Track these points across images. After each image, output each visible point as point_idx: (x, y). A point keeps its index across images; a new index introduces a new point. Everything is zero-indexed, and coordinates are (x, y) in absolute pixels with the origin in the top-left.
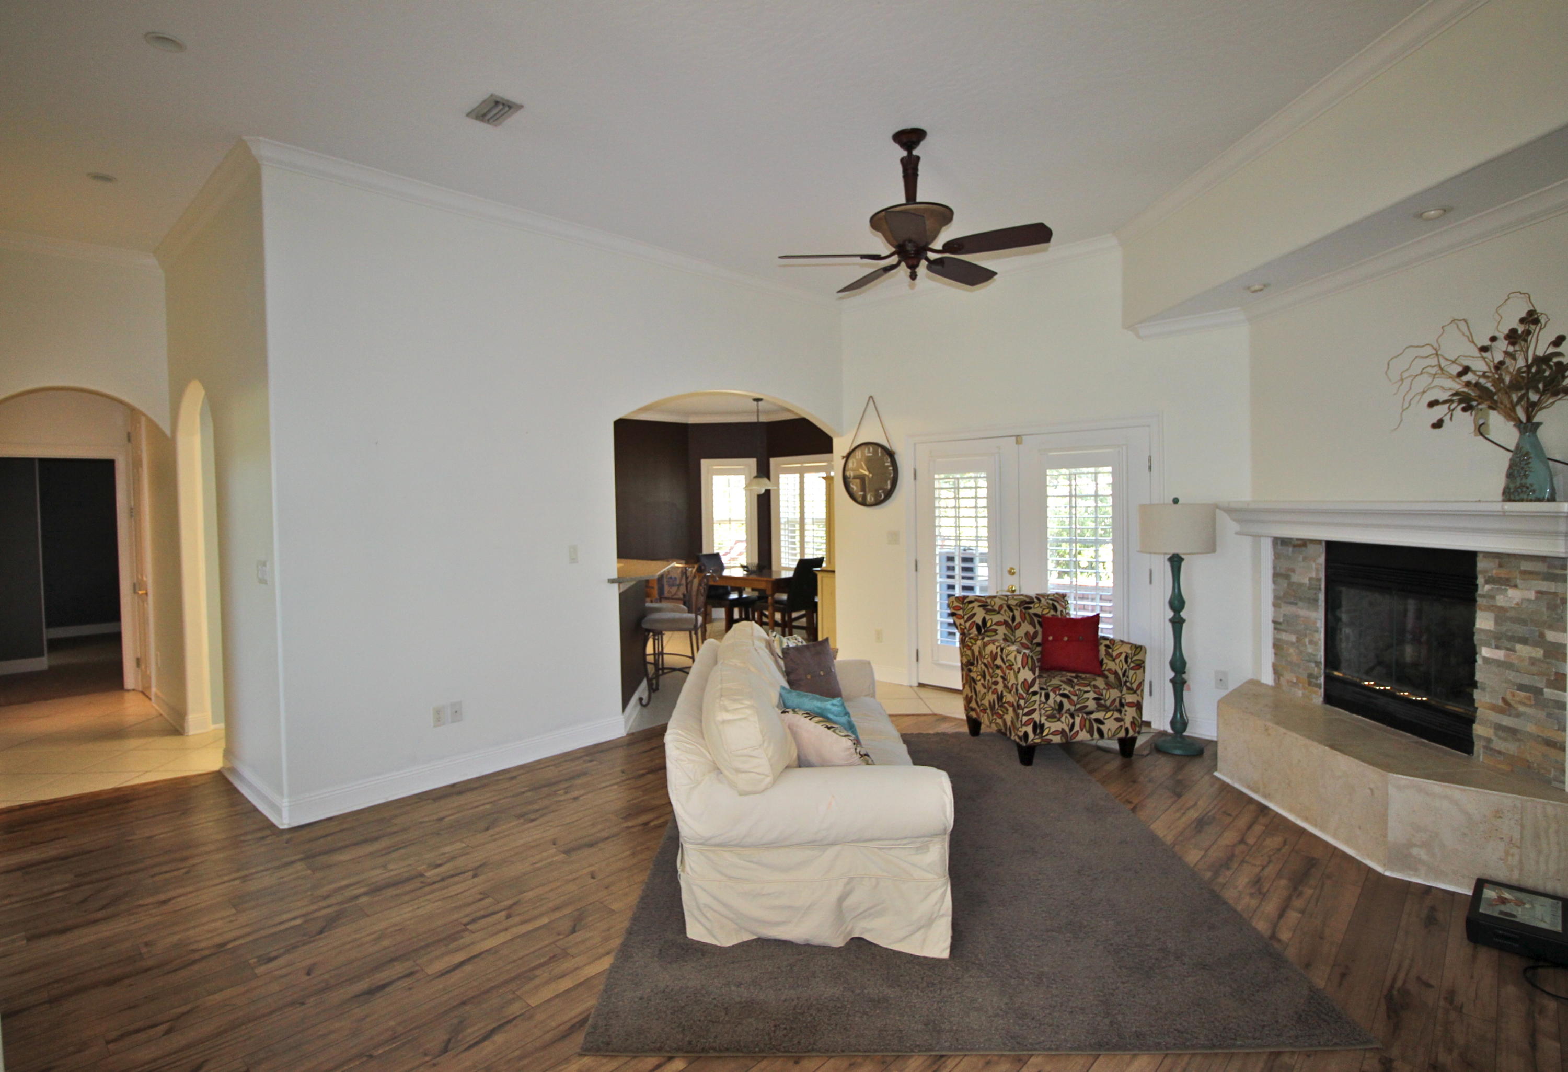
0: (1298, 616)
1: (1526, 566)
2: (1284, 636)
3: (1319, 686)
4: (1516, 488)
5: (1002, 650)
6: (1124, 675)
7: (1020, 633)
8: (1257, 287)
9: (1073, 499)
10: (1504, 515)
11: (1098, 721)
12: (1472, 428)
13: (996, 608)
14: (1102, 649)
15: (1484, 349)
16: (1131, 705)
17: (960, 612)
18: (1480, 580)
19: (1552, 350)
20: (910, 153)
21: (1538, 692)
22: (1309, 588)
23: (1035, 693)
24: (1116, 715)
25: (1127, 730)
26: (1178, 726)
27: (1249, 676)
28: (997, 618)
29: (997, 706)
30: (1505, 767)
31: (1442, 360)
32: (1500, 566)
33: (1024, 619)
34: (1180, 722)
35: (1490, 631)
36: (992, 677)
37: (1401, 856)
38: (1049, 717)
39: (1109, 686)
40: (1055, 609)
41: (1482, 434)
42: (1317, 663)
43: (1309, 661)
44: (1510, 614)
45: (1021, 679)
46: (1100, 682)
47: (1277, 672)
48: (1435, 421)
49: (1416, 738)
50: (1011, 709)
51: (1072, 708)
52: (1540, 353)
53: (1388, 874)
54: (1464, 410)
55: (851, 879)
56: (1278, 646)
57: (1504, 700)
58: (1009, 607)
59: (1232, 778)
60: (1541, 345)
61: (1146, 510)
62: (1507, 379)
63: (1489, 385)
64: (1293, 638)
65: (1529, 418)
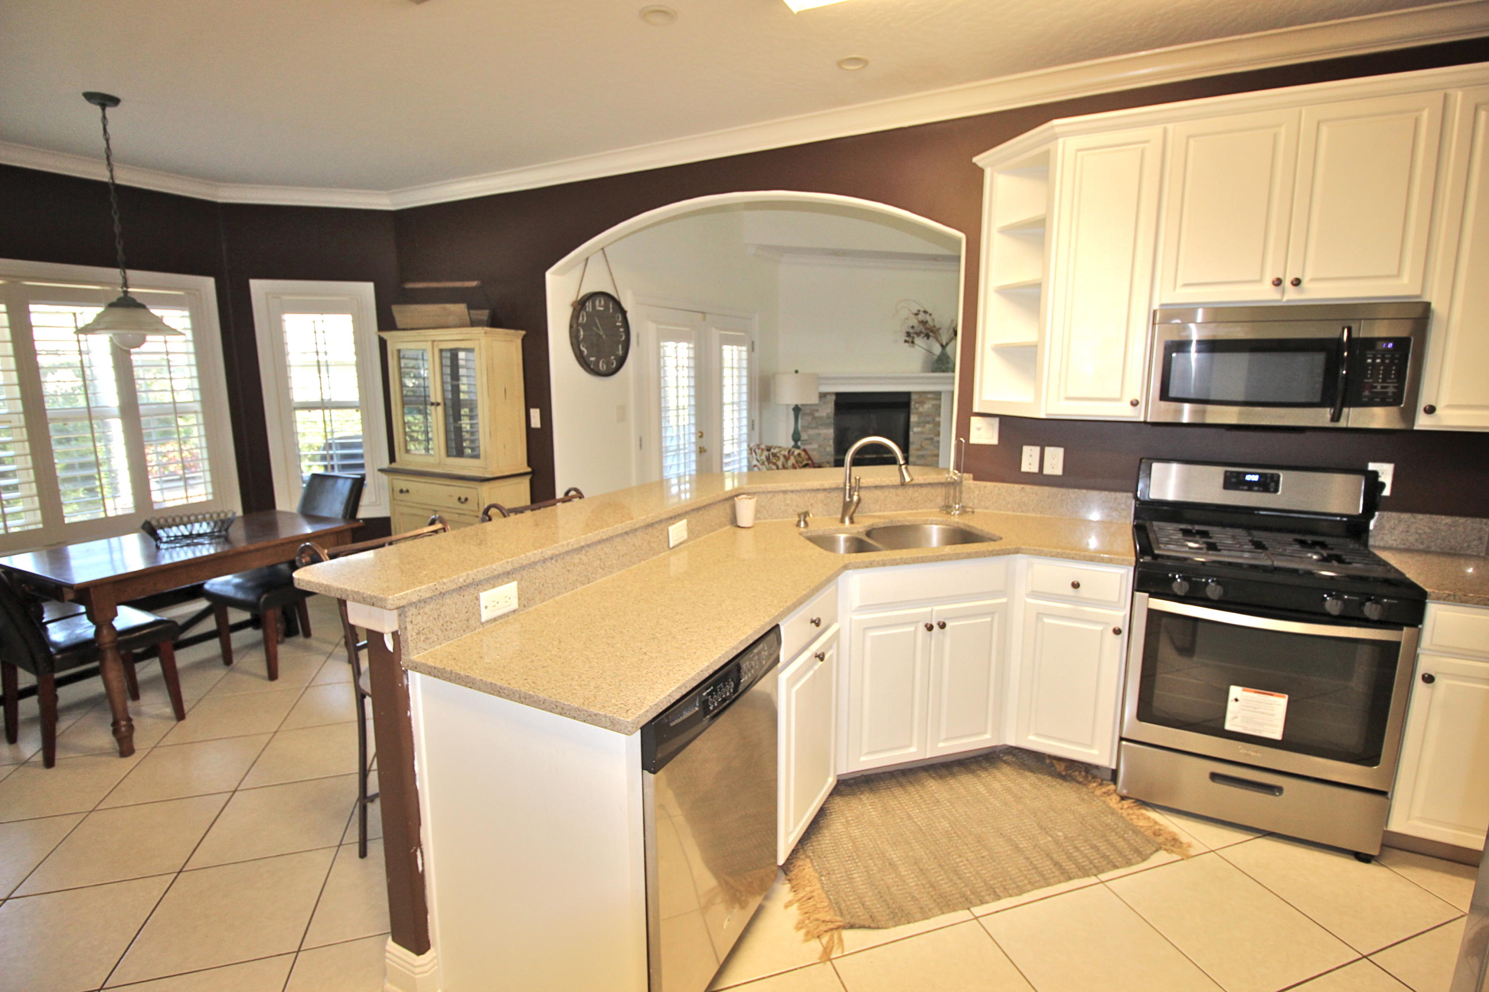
4: (935, 369)
10: (922, 378)
18: (913, 402)
22: (827, 418)
32: (919, 397)
35: (916, 422)
44: (923, 414)
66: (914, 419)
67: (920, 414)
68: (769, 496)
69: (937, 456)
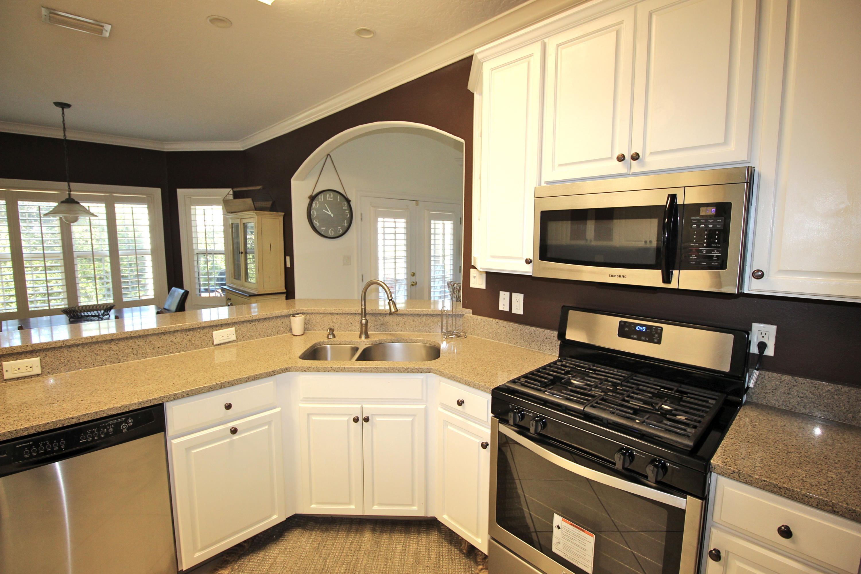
68: (321, 316)
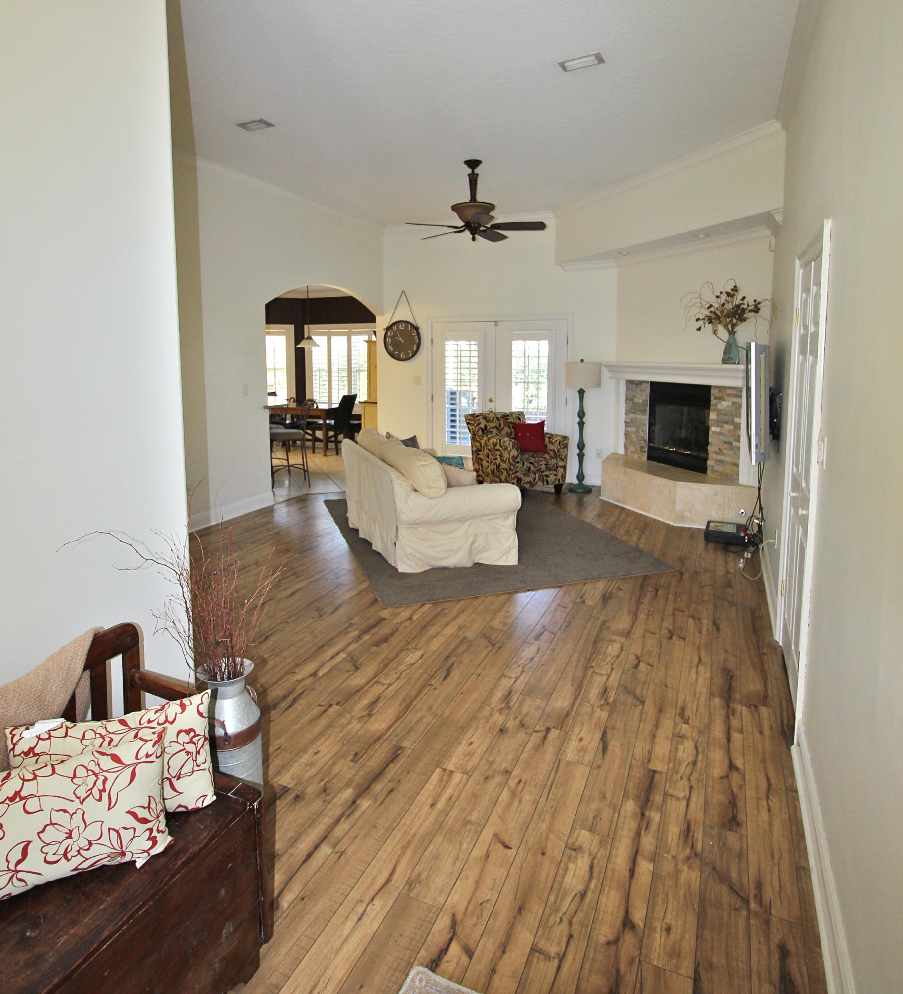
0: (636, 419)
1: (729, 391)
2: (629, 429)
3: (645, 452)
4: (726, 359)
5: (500, 441)
6: (558, 452)
7: (504, 433)
8: (625, 254)
9: (527, 359)
10: (721, 370)
11: (547, 476)
12: (711, 331)
13: (491, 419)
14: (547, 439)
15: (718, 297)
16: (561, 467)
17: (472, 422)
18: (712, 398)
19: (741, 302)
20: (473, 171)
21: (731, 444)
22: (642, 405)
23: (518, 462)
24: (555, 472)
25: (559, 479)
26: (581, 477)
27: (612, 451)
28: (492, 425)
29: (496, 471)
30: (719, 477)
31: (702, 301)
32: (719, 391)
33: (505, 426)
34: (581, 476)
35: (714, 420)
36: (493, 456)
37: (681, 517)
38: (524, 475)
39: (551, 458)
40: (520, 419)
41: (715, 334)
42: (645, 441)
43: (642, 440)
44: (722, 412)
45: (512, 455)
46: (547, 456)
47: (626, 448)
48: (698, 327)
49: (685, 470)
50: (505, 472)
51: (535, 470)
52: (737, 303)
53: (675, 525)
54: (709, 323)
55: (476, 535)
56: (627, 435)
57: (719, 449)
58: (498, 419)
59: (608, 498)
60: (737, 300)
61: (569, 365)
62: (725, 312)
63: (718, 313)
64: (634, 430)
65: (732, 329)
66: (713, 416)
67: (719, 412)
69: (738, 466)
